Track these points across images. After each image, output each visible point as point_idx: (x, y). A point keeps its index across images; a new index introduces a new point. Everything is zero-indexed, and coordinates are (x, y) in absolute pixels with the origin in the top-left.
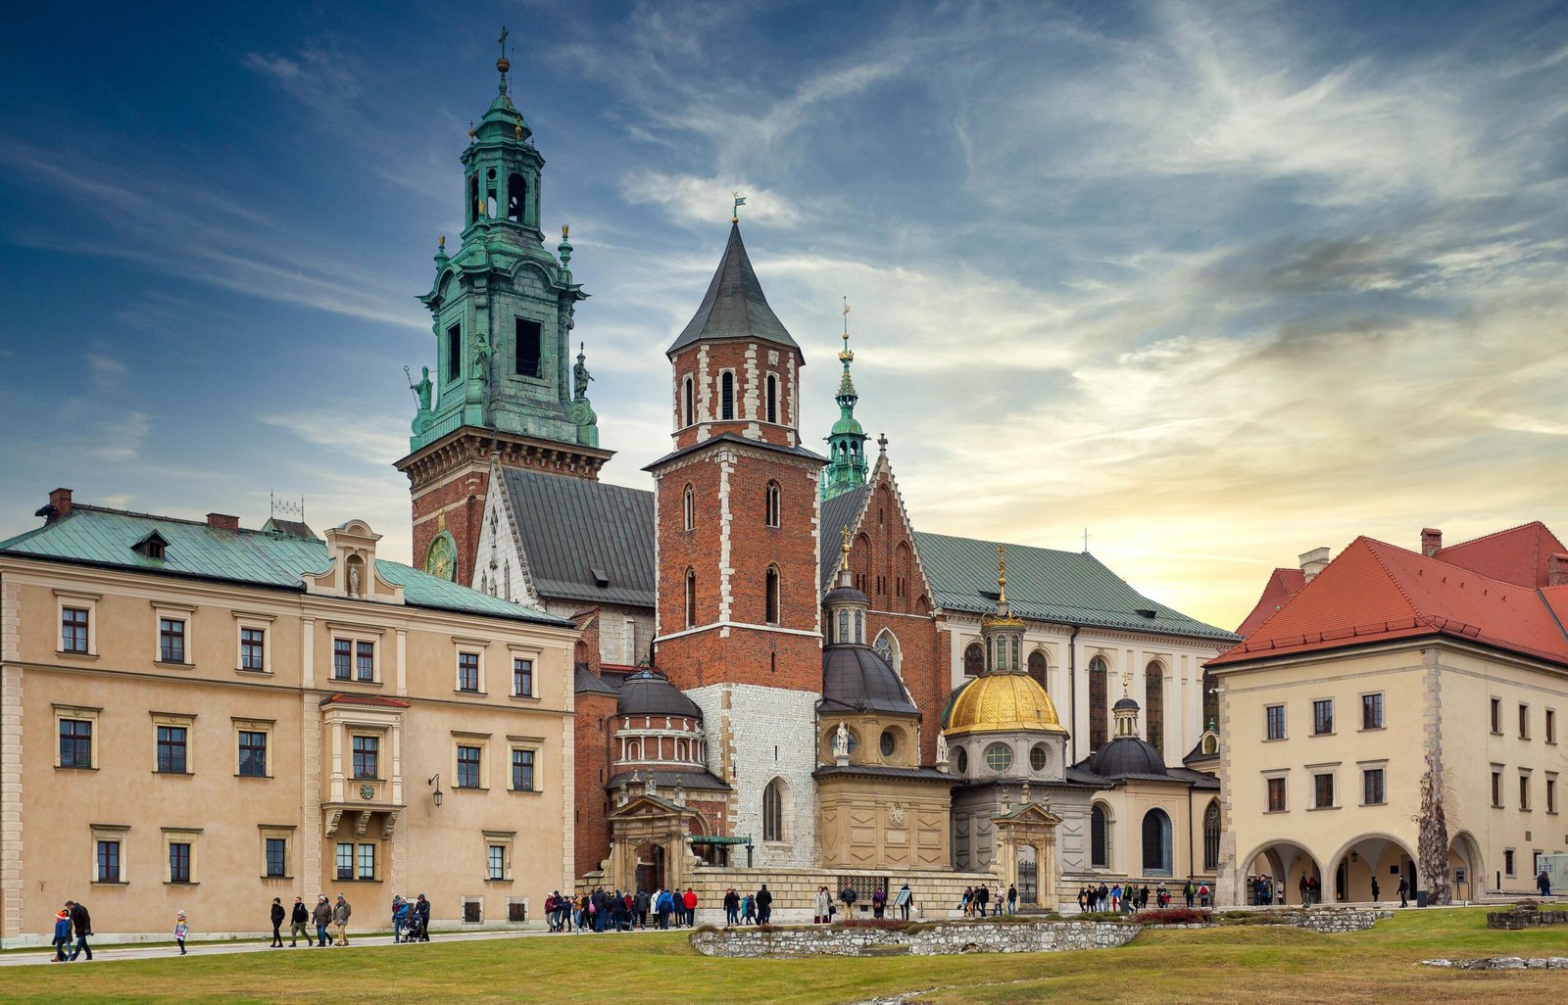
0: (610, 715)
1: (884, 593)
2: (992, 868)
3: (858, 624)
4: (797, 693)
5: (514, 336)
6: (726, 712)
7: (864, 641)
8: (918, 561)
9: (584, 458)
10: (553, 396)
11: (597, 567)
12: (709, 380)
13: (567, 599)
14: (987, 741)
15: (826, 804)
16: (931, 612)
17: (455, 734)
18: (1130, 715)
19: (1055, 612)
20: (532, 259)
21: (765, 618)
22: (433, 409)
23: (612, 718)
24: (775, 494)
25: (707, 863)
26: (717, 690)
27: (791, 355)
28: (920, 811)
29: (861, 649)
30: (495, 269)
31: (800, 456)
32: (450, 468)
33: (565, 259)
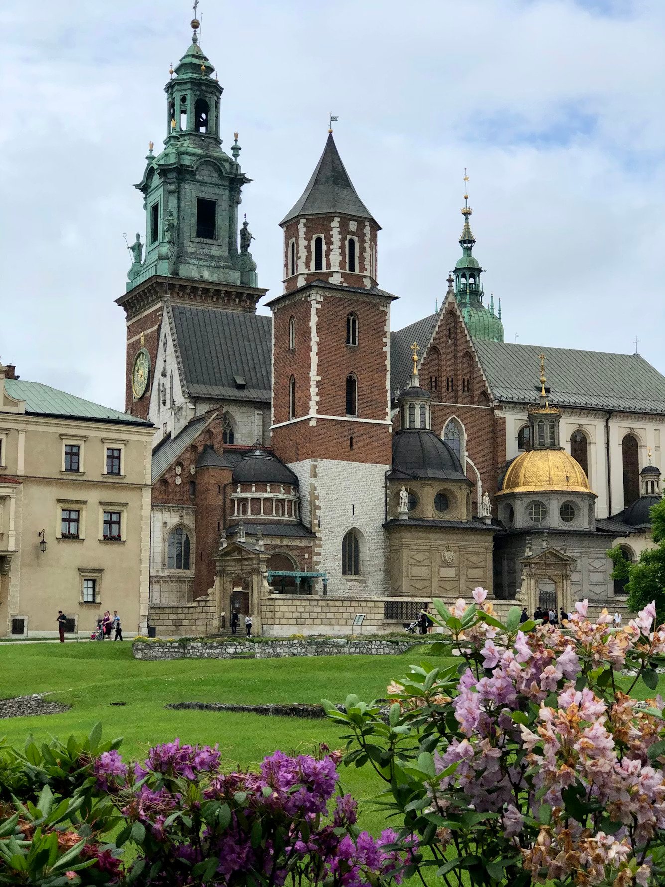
0: (226, 482)
1: (452, 390)
2: (517, 596)
3: (423, 414)
4: (370, 466)
5: (195, 211)
6: (313, 480)
7: (427, 427)
8: (479, 366)
9: (245, 295)
10: (224, 252)
11: (238, 375)
12: (306, 243)
13: (205, 398)
14: (527, 500)
15: (394, 548)
16: (490, 403)
17: (59, 501)
18: (653, 479)
19: (595, 401)
20: (209, 157)
21: (345, 411)
22: (142, 262)
23: (228, 484)
24: (354, 322)
25: (278, 592)
26: (308, 464)
27: (367, 223)
28: (468, 553)
29: (425, 432)
30: (182, 166)
31: (372, 294)
32: (148, 304)
33: (236, 156)
